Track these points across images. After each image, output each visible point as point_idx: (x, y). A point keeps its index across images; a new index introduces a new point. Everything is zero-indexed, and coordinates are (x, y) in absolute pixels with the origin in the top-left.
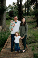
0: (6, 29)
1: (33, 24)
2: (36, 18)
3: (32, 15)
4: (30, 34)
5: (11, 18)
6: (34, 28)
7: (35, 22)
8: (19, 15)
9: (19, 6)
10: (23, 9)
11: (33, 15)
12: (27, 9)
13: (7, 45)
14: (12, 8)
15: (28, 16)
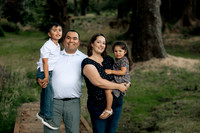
3: (104, 9)
5: (13, 24)
15: (88, 15)
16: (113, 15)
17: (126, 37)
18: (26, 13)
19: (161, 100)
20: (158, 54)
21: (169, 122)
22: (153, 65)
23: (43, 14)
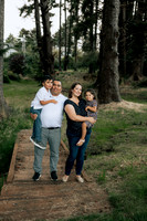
2: (93, 76)
3: (79, 67)
5: (16, 75)
9: (42, 41)
11: (83, 66)
12: (63, 49)
13: (16, 168)
14: (18, 46)
15: (68, 71)
16: (86, 71)
17: (94, 86)
19: (117, 131)
20: (115, 99)
21: (121, 145)
22: (112, 106)
23: (37, 69)
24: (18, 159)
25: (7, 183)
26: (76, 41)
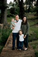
0: (7, 27)
1: (34, 21)
3: (33, 12)
4: (31, 32)
5: (12, 15)
6: (35, 25)
7: (36, 19)
8: (20, 12)
10: (24, 6)
12: (28, 6)
14: (13, 5)
15: (29, 13)
16: (35, 13)
18: (15, 12)
23: (19, 13)
24: (9, 41)
25: (4, 47)
26: (32, 3)
